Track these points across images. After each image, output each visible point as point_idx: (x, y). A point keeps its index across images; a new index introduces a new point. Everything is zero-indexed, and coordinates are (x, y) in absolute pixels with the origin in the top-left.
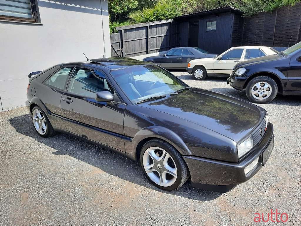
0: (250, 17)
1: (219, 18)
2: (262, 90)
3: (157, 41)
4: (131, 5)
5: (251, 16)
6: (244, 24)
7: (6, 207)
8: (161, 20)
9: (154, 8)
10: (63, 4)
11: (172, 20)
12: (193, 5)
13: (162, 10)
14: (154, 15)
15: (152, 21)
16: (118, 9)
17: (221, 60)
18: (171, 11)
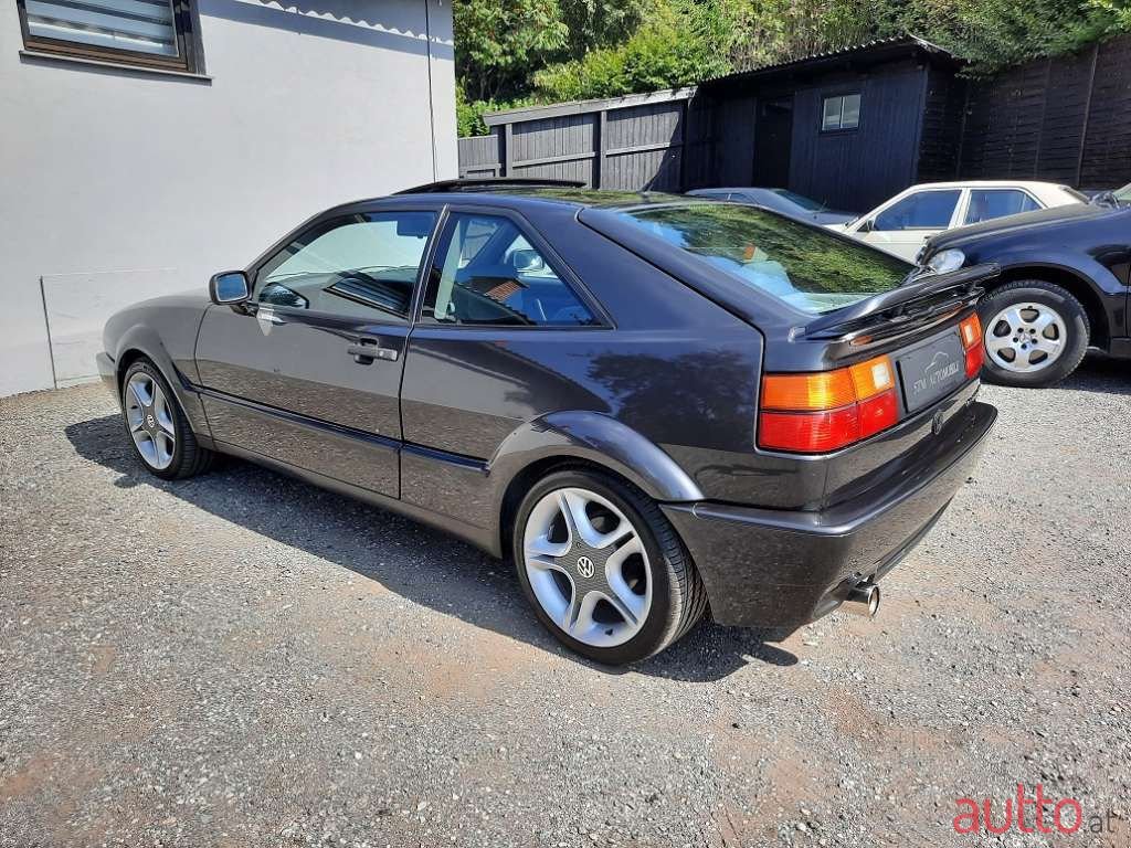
0: (991, 78)
1: (870, 82)
2: (1027, 335)
3: (636, 167)
4: (541, 39)
5: (996, 74)
6: (967, 105)
7: (35, 682)
8: (651, 89)
9: (625, 44)
10: (293, 10)
11: (694, 91)
12: (772, 37)
13: (655, 52)
14: (627, 72)
15: (618, 94)
16: (493, 52)
17: (871, 232)
18: (688, 59)
